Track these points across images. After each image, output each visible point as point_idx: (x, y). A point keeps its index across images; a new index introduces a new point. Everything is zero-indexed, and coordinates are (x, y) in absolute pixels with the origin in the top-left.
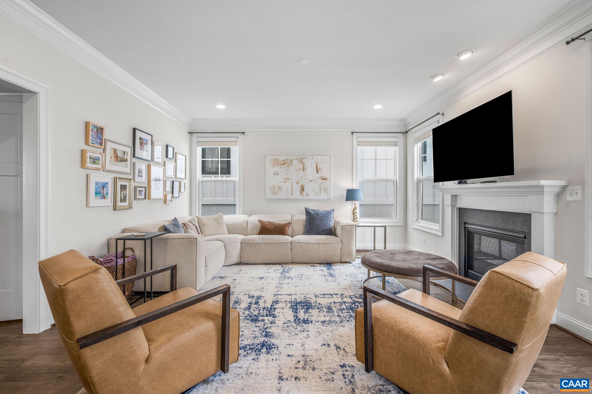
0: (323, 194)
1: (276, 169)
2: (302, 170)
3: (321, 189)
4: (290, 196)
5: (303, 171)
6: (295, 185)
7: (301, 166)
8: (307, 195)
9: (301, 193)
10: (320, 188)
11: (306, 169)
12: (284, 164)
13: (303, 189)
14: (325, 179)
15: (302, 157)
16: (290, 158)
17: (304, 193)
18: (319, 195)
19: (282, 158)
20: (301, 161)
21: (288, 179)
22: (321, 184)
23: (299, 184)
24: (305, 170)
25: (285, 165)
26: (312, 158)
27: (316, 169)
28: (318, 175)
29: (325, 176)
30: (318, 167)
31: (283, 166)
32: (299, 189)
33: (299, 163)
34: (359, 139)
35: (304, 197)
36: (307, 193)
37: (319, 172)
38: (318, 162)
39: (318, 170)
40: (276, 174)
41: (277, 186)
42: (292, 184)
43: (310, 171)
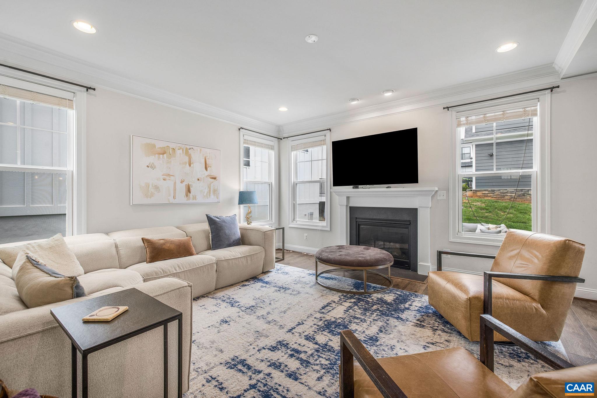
0: (212, 196)
1: (152, 159)
2: (188, 164)
3: (210, 191)
4: (172, 200)
5: (190, 165)
6: (178, 184)
7: (187, 159)
8: (195, 198)
9: (187, 196)
10: (209, 190)
11: (193, 163)
12: (163, 154)
13: (189, 191)
14: (215, 178)
15: (188, 147)
16: (172, 146)
17: (191, 195)
18: (208, 198)
19: (160, 145)
20: (187, 152)
21: (169, 175)
22: (210, 184)
23: (184, 184)
24: (192, 165)
25: (165, 155)
26: (201, 150)
27: (204, 165)
28: (207, 173)
29: (214, 174)
30: (207, 163)
31: (161, 156)
32: (184, 190)
33: (184, 154)
34: (246, 137)
35: (191, 201)
36: (194, 195)
37: (208, 169)
38: (207, 156)
39: (207, 166)
40: (152, 167)
41: (152, 185)
42: (175, 183)
43: (198, 166)
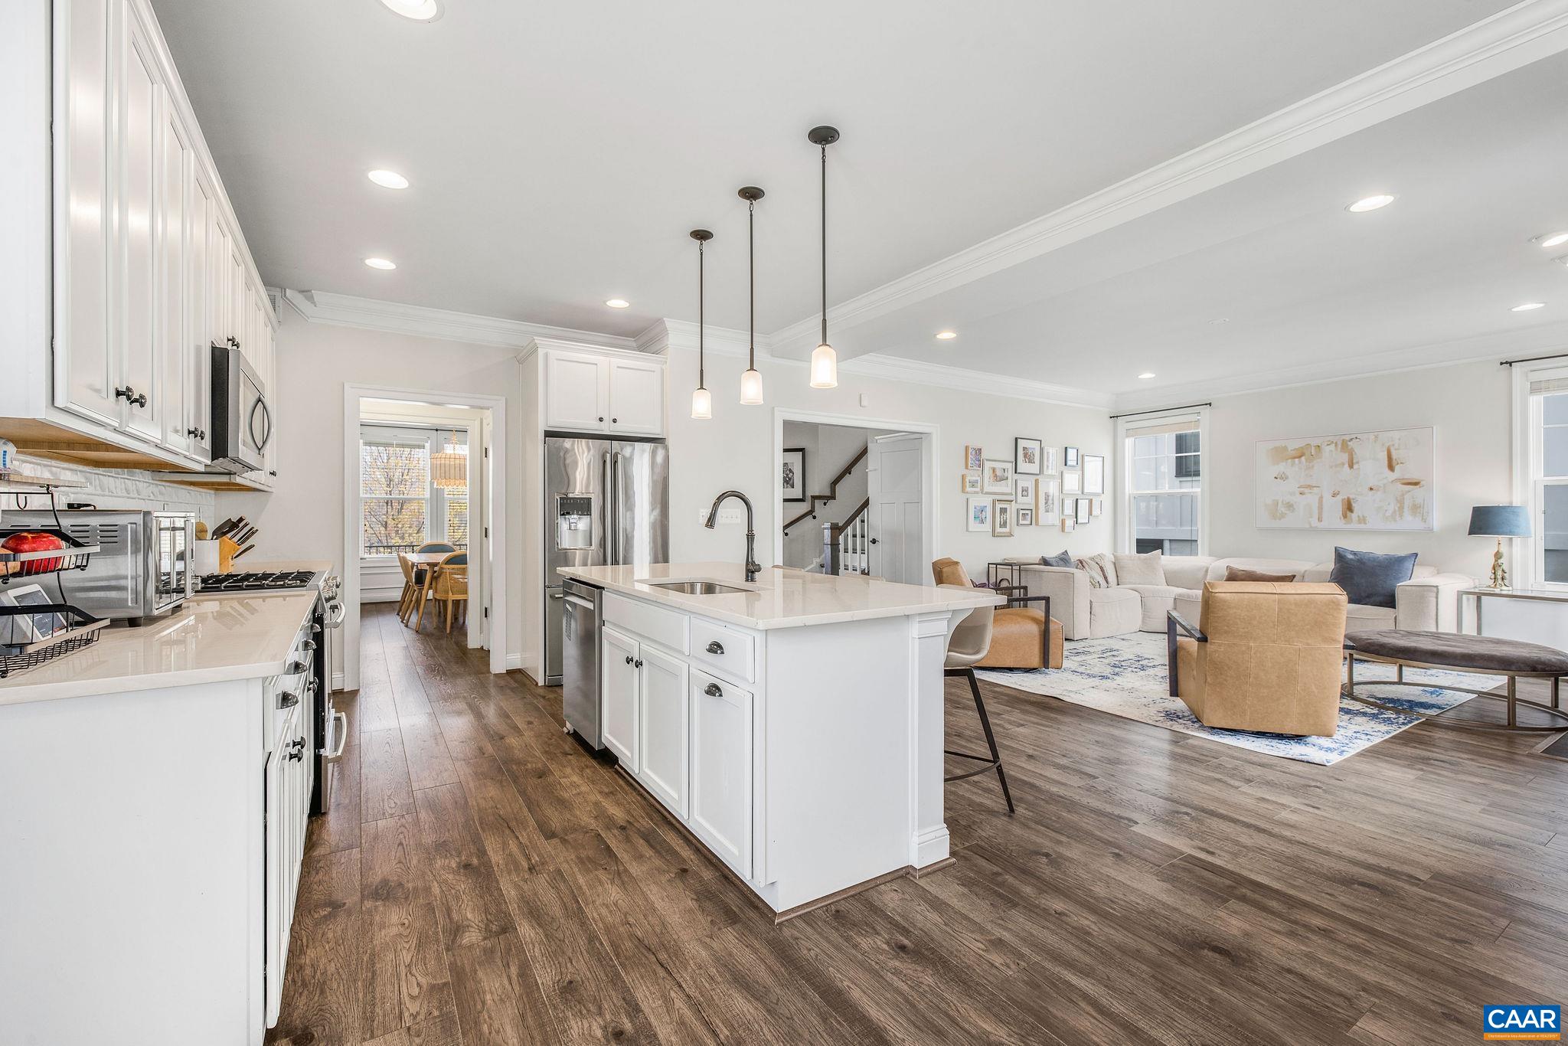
0: (1408, 516)
1: (1281, 467)
2: (1347, 465)
3: (1401, 508)
4: (1315, 522)
5: (1351, 466)
6: (1328, 500)
7: (1345, 457)
8: (1362, 520)
9: (1345, 516)
10: (1399, 505)
11: (1358, 463)
12: (1300, 457)
13: (1349, 507)
14: (1416, 484)
15: (1347, 438)
16: (1314, 443)
17: (1354, 516)
18: (1395, 521)
19: (1293, 445)
20: (1345, 446)
21: (1310, 487)
22: (1403, 495)
23: (1339, 498)
24: (1355, 466)
25: (1303, 458)
26: (1376, 437)
27: (1387, 462)
28: (1392, 476)
29: (1414, 476)
30: (1394, 456)
31: (1297, 460)
32: (1339, 509)
33: (1339, 450)
35: (1354, 526)
36: (1361, 516)
37: (1397, 468)
38: (1393, 445)
39: (1394, 461)
40: (1282, 478)
41: (1282, 502)
42: (1321, 498)
43: (1371, 467)
